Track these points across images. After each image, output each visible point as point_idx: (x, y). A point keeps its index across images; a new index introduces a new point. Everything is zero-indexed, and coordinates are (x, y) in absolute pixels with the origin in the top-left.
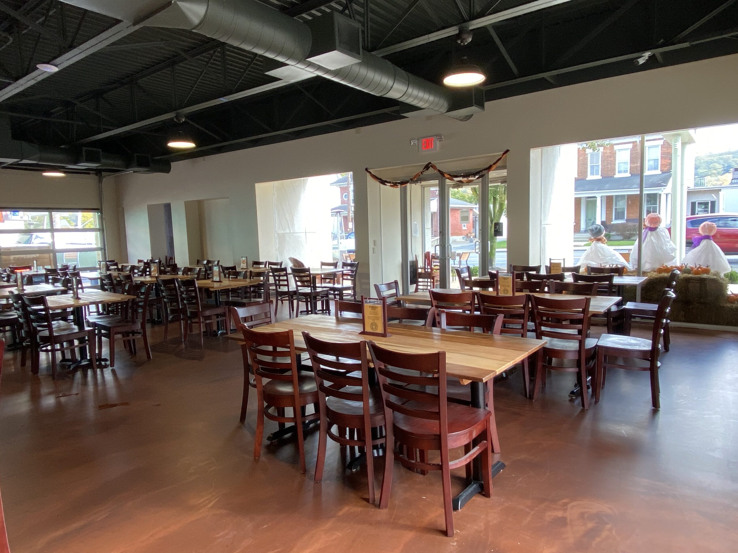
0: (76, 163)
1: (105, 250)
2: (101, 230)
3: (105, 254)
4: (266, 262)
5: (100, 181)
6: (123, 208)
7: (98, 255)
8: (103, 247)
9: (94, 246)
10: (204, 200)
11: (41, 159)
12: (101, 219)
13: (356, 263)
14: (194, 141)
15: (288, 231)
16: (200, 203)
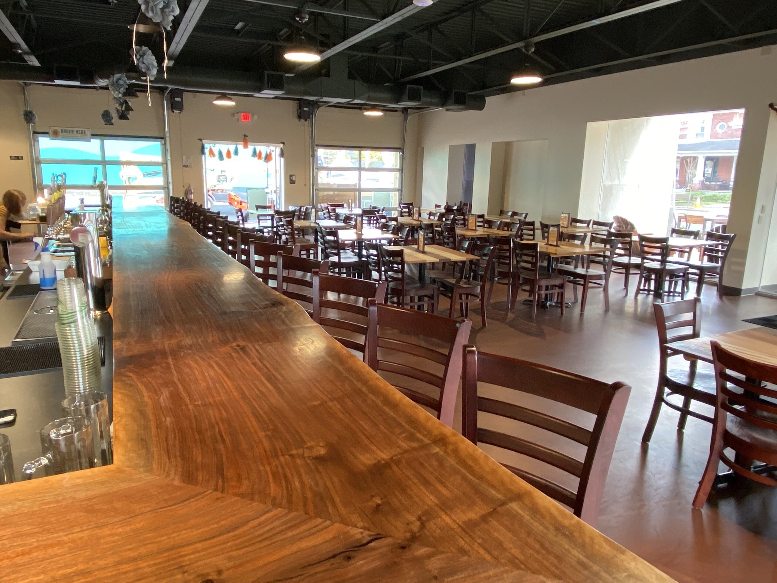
0: (397, 101)
1: (402, 191)
2: (401, 170)
3: (401, 195)
4: (590, 221)
5: (405, 119)
6: (423, 148)
7: (395, 195)
8: (400, 188)
9: (392, 186)
10: (513, 142)
11: (369, 99)
12: (402, 159)
13: (732, 235)
14: (541, 75)
15: (617, 182)
16: (508, 145)
